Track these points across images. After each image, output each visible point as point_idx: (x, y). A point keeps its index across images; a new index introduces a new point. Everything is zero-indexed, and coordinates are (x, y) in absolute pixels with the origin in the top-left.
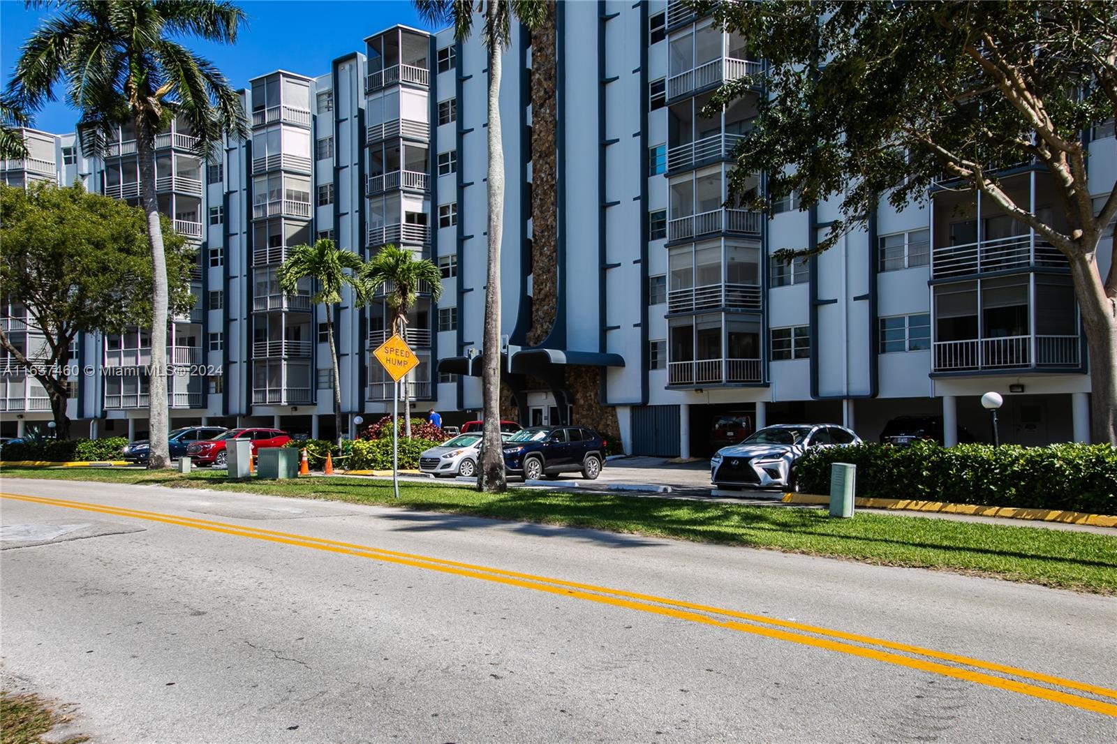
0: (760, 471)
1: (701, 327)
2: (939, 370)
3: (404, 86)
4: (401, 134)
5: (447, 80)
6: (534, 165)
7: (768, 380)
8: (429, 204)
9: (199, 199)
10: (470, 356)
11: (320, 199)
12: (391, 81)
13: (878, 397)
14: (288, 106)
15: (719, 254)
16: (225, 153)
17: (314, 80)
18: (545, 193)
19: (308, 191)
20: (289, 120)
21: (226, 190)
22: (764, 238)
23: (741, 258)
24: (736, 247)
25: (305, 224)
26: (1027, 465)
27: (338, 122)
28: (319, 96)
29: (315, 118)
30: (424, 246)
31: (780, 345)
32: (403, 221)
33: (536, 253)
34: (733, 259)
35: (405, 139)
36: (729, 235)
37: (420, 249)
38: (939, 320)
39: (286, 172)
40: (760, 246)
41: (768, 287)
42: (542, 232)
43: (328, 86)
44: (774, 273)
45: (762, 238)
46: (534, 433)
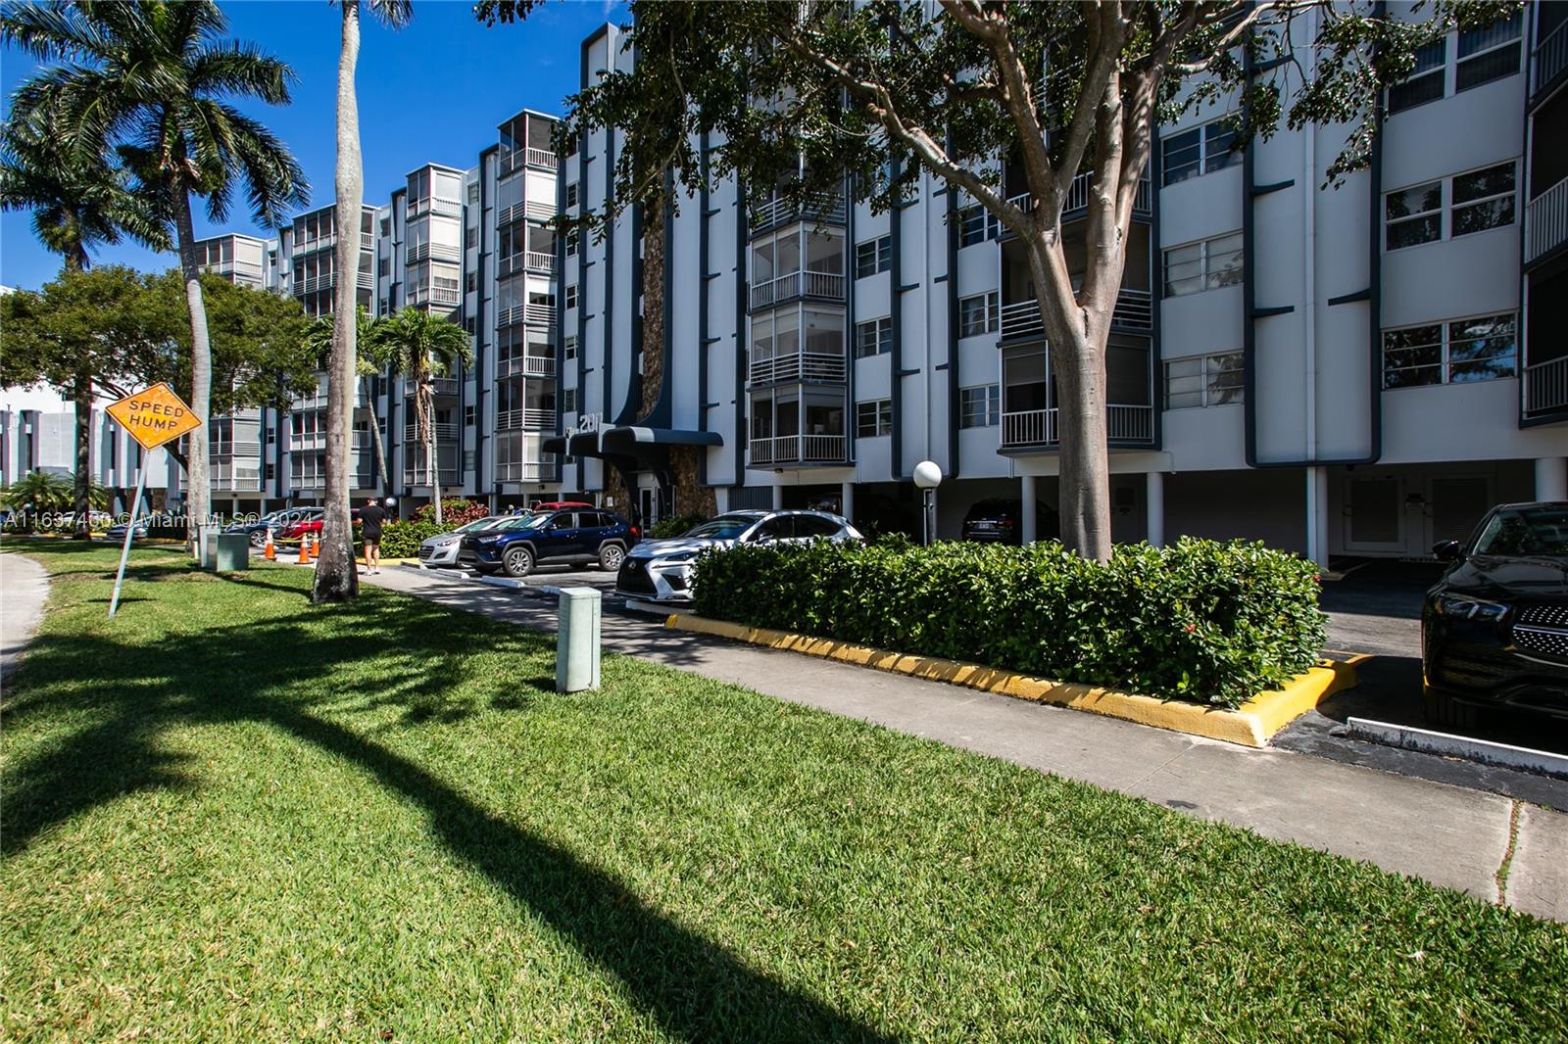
0: (655, 575)
1: (781, 401)
2: (1008, 446)
3: (529, 169)
4: (526, 216)
5: (574, 162)
6: (646, 241)
7: (854, 458)
8: (556, 285)
9: (370, 291)
10: (567, 435)
11: (468, 287)
12: (519, 165)
13: (959, 478)
14: (438, 198)
15: (797, 321)
16: (393, 248)
17: (466, 173)
18: (655, 269)
19: (458, 278)
20: (440, 210)
21: (393, 282)
22: (849, 304)
23: (824, 325)
24: (816, 314)
25: (452, 310)
26: (941, 585)
27: (484, 211)
28: (470, 187)
29: (465, 209)
30: (550, 327)
31: (866, 420)
32: (527, 301)
33: (646, 330)
34: (812, 326)
35: (530, 221)
36: (808, 300)
37: (546, 330)
38: (1008, 388)
39: (434, 260)
40: (844, 312)
41: (854, 358)
42: (652, 308)
43: (476, 179)
44: (861, 342)
45: (847, 304)
46: (534, 517)
